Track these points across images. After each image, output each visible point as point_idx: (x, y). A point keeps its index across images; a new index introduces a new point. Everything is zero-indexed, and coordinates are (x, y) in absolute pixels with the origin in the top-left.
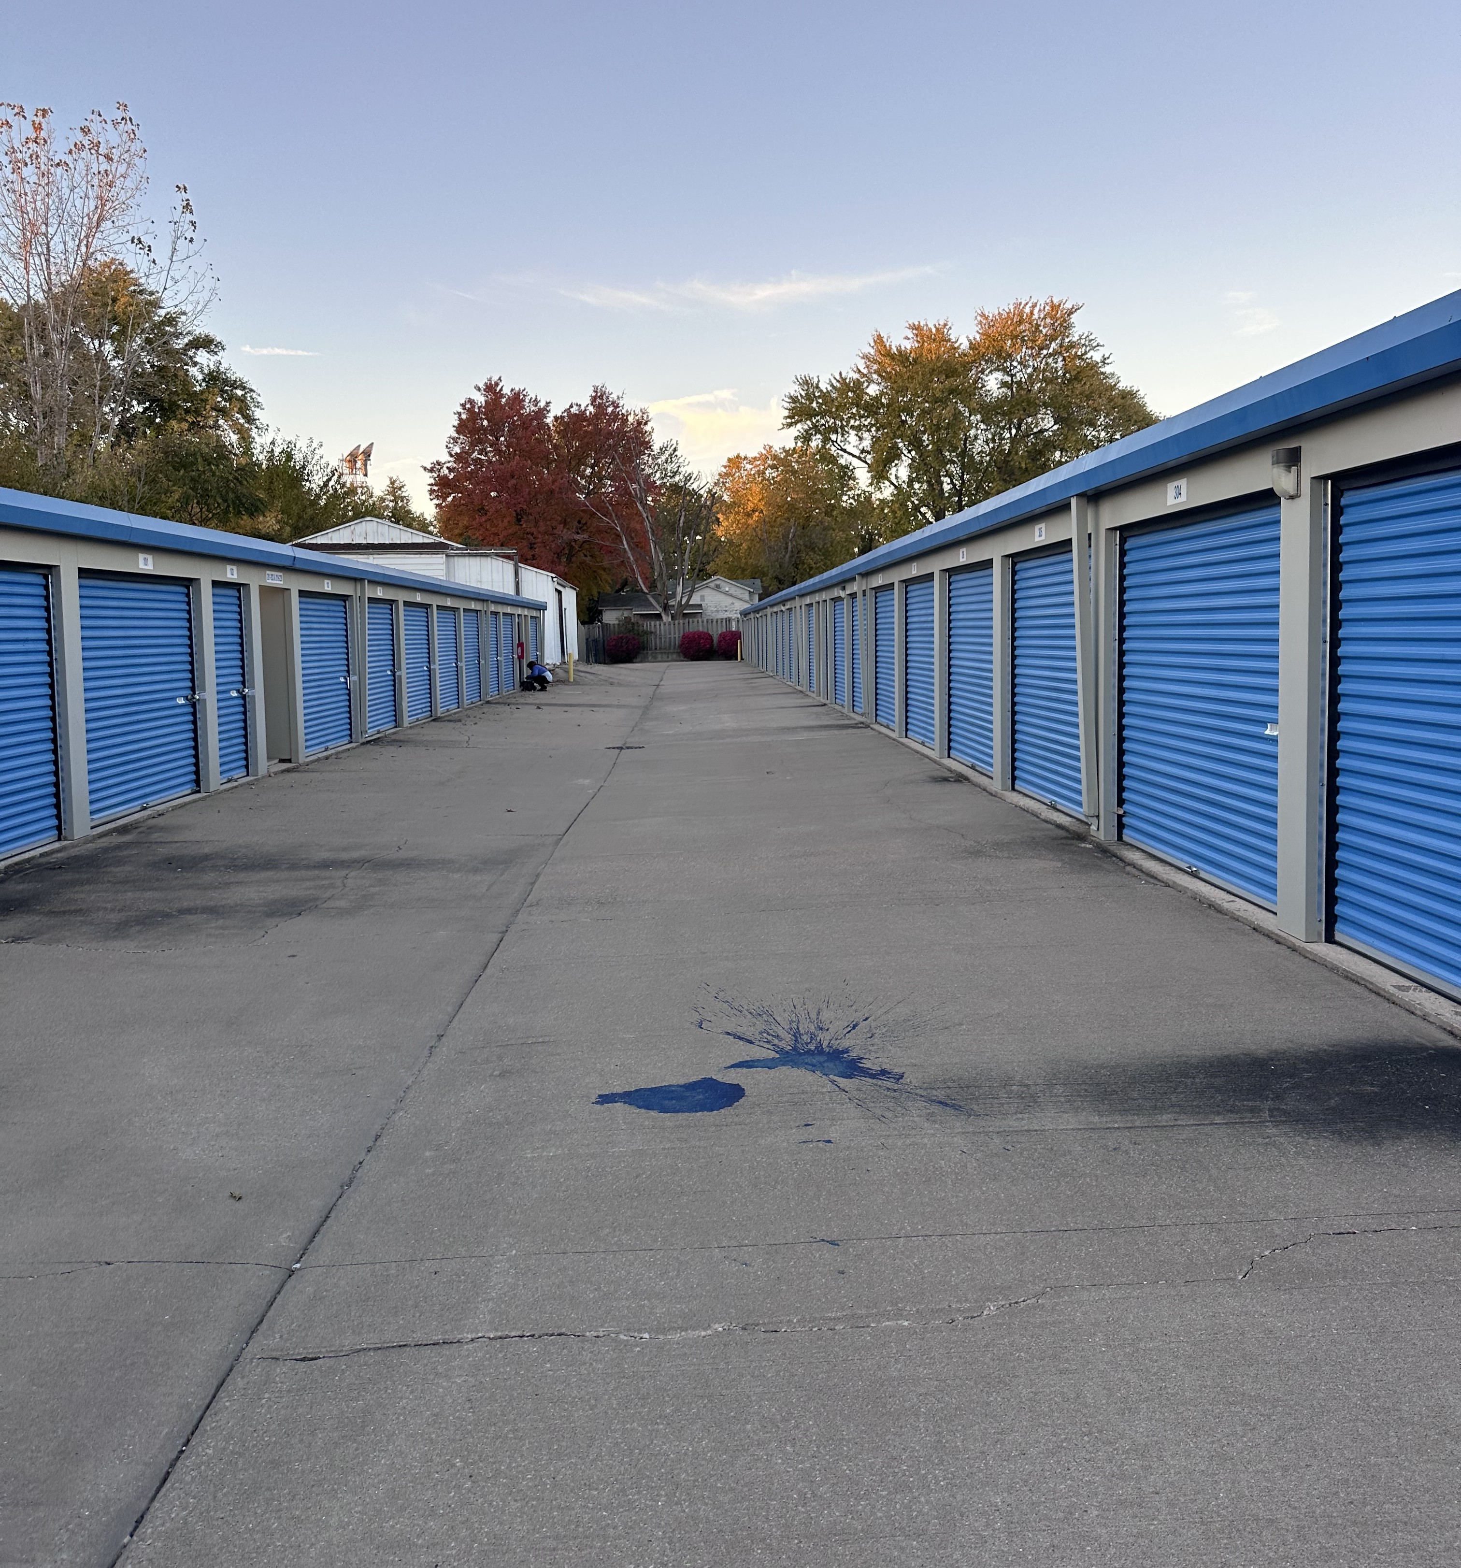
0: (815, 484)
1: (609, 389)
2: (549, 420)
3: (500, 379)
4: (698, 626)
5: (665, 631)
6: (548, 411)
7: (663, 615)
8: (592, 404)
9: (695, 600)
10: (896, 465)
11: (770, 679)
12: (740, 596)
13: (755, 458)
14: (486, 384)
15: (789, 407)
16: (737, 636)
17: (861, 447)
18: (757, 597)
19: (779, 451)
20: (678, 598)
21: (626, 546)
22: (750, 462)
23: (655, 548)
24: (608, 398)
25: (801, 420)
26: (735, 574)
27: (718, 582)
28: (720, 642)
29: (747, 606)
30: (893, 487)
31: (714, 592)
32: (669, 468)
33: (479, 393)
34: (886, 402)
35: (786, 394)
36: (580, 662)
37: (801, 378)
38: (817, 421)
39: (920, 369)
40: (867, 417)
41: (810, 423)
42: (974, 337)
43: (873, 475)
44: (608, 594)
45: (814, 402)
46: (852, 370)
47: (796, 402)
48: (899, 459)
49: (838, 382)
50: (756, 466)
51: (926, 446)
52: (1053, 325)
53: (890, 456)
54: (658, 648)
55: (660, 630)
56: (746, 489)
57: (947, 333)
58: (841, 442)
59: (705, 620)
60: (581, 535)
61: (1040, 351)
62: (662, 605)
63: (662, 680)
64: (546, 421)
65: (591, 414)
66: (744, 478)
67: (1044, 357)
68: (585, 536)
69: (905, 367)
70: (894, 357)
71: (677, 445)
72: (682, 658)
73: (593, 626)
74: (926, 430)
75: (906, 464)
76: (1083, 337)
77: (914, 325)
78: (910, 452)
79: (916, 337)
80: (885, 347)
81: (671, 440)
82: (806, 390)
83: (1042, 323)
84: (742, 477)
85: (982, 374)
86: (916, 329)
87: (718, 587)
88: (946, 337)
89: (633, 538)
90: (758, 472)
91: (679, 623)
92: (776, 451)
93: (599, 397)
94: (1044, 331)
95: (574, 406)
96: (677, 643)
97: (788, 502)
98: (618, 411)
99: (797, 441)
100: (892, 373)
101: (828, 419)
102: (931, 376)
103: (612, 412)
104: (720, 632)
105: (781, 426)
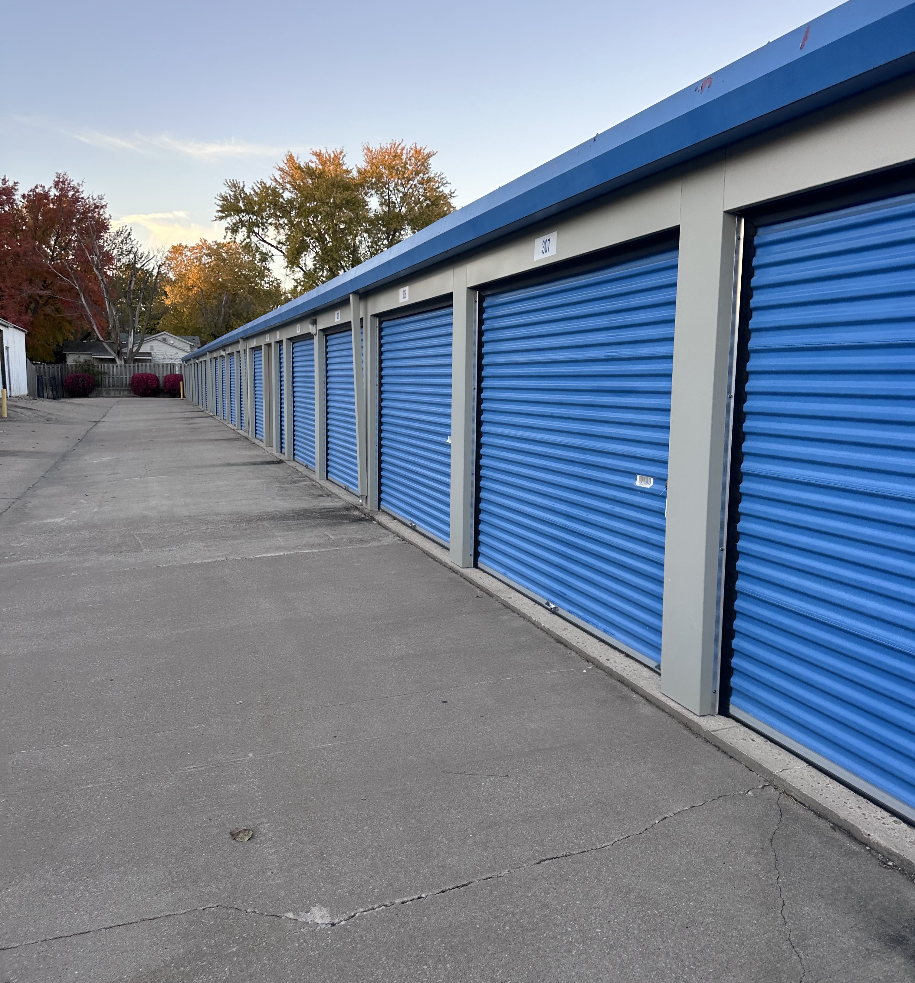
0: (239, 271)
1: (70, 177)
2: (18, 197)
4: (146, 369)
5: (117, 372)
6: (16, 190)
7: (117, 359)
8: (55, 187)
9: (145, 348)
10: (305, 255)
11: (209, 420)
12: (184, 348)
13: (194, 247)
15: (221, 204)
16: (180, 378)
17: (278, 239)
18: (194, 349)
19: (212, 244)
20: (130, 346)
21: (84, 302)
22: (189, 251)
23: (109, 304)
24: (69, 184)
25: (231, 215)
26: (179, 331)
27: (164, 337)
28: (165, 382)
29: (186, 355)
30: (302, 272)
31: (162, 344)
32: (124, 248)
34: (297, 206)
35: (219, 194)
36: (28, 397)
37: (230, 182)
38: (243, 216)
39: (324, 182)
40: (282, 218)
41: (238, 218)
42: (361, 166)
43: (288, 262)
44: (72, 341)
45: (241, 202)
46: (271, 179)
47: (226, 201)
48: (307, 251)
49: (259, 188)
50: (195, 253)
51: (327, 244)
52: (416, 164)
53: (300, 247)
54: (111, 386)
55: (113, 371)
56: (188, 270)
57: (342, 159)
58: (262, 235)
59: (152, 365)
60: (45, 292)
61: (408, 182)
62: (116, 352)
63: (104, 416)
64: (14, 197)
65: (55, 195)
66: (186, 262)
67: (411, 186)
68: (48, 292)
69: (312, 179)
70: (303, 171)
71: (131, 230)
72: (133, 395)
73: (51, 366)
74: (329, 229)
75: (312, 256)
76: (437, 175)
77: (316, 153)
78: (315, 247)
79: (319, 160)
80: (296, 164)
81: (126, 226)
82: (234, 192)
83: (409, 162)
84: (184, 261)
85: (366, 195)
86: (319, 156)
87: (164, 340)
88: (341, 162)
89: (91, 297)
90: (196, 258)
91: (129, 366)
92: (210, 244)
93: (62, 182)
94: (410, 168)
95: (39, 187)
96: (128, 382)
97: (219, 282)
98: (78, 195)
99: (227, 232)
100: (302, 184)
101: (251, 216)
102: (332, 188)
103: (73, 195)
104: (165, 375)
105: (215, 219)
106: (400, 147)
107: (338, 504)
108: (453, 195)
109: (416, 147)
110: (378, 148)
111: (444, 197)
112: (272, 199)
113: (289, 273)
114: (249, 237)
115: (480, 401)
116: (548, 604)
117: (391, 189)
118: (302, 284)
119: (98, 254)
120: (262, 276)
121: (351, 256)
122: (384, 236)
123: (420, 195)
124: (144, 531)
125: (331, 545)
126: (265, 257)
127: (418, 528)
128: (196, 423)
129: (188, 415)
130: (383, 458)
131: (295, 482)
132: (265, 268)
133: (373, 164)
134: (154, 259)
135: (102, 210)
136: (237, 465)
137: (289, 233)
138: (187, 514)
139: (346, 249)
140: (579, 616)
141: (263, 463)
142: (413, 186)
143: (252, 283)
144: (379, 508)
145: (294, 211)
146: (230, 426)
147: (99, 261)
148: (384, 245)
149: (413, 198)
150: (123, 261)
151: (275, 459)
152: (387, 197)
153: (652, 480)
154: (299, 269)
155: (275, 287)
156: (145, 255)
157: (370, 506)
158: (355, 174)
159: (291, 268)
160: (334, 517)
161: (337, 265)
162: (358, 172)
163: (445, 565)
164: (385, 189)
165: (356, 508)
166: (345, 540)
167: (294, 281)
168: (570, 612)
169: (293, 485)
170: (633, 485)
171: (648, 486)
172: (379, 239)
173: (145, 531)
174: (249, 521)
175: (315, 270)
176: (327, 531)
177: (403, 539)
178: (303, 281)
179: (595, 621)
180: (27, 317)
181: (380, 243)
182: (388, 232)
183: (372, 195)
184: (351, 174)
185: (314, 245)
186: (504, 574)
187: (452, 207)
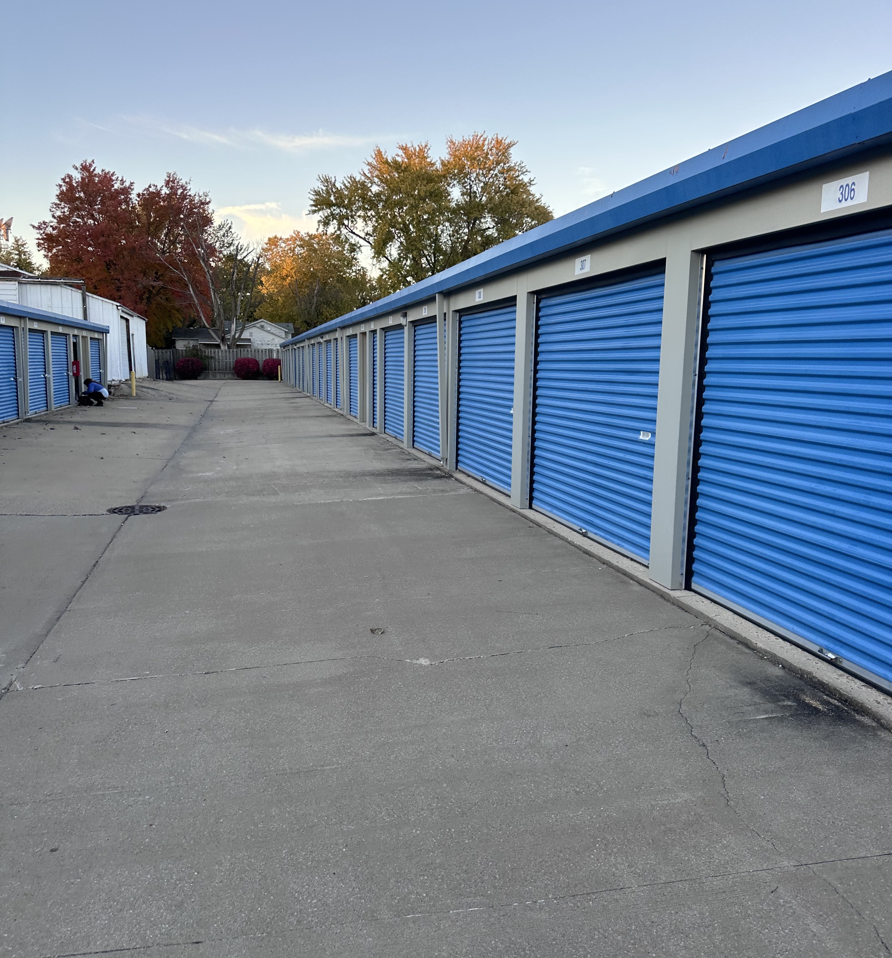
0: (329, 261)
1: (179, 176)
2: (133, 196)
3: (93, 161)
4: (248, 354)
5: (222, 357)
6: (132, 190)
7: (221, 345)
8: (166, 186)
9: (245, 335)
10: (391, 245)
11: (307, 400)
12: (279, 335)
13: (288, 239)
14: (82, 164)
15: (314, 199)
16: (278, 362)
17: (366, 231)
18: (290, 336)
19: (304, 235)
20: (233, 333)
21: (192, 292)
22: (284, 242)
23: (214, 295)
24: (178, 182)
25: (323, 209)
26: (275, 318)
27: (262, 324)
28: (264, 366)
29: (283, 341)
30: (388, 262)
31: (260, 330)
32: (226, 241)
33: (76, 172)
34: (384, 198)
35: (312, 189)
36: (148, 379)
37: (323, 177)
38: (334, 210)
39: (409, 175)
40: (370, 210)
41: (329, 211)
42: (445, 157)
43: (375, 253)
44: (180, 328)
45: (332, 196)
46: (360, 173)
47: (319, 195)
48: (392, 242)
49: (349, 182)
50: (289, 245)
51: (411, 233)
52: (497, 154)
53: (386, 239)
54: (217, 369)
55: (218, 356)
56: (282, 260)
57: (427, 153)
58: (351, 227)
59: (253, 350)
60: (158, 283)
61: (489, 172)
62: (221, 338)
63: (216, 396)
64: (131, 197)
65: (166, 193)
66: (280, 253)
67: (492, 176)
68: (160, 283)
69: (398, 173)
70: (390, 166)
71: (232, 224)
72: (236, 378)
73: (164, 351)
74: (413, 220)
75: (397, 246)
76: (517, 164)
77: (403, 146)
78: (399, 237)
79: (405, 153)
80: (383, 158)
81: (227, 220)
82: (326, 186)
83: (490, 152)
84: (279, 252)
85: (449, 186)
86: (405, 149)
87: (262, 327)
88: (425, 155)
89: (198, 288)
90: (290, 249)
91: (233, 352)
92: (302, 235)
93: (172, 181)
94: (491, 158)
95: (152, 187)
96: (232, 366)
97: (311, 272)
98: (186, 193)
99: (319, 225)
100: (389, 177)
101: (342, 209)
102: (417, 180)
103: (182, 193)
104: (264, 359)
105: (308, 212)
106: (482, 139)
107: (423, 466)
108: (532, 183)
109: (497, 138)
110: (461, 140)
111: (523, 185)
112: (361, 193)
113: (375, 262)
114: (339, 229)
115: (536, 380)
116: (581, 530)
117: (473, 179)
118: (387, 273)
119: (204, 247)
120: (350, 265)
121: (433, 245)
122: (465, 224)
123: (500, 184)
124: (276, 482)
125: (420, 493)
126: (353, 248)
127: (487, 482)
128: (297, 403)
129: (288, 395)
130: (461, 427)
131: (387, 450)
132: (353, 258)
133: (456, 156)
134: (254, 251)
135: (207, 206)
136: (338, 436)
137: (376, 225)
138: (306, 471)
139: (429, 238)
140: (601, 536)
141: (359, 435)
142: (493, 176)
143: (340, 272)
144: (457, 468)
145: (381, 204)
146: (326, 404)
147: (205, 254)
148: (464, 233)
149: (494, 188)
150: (225, 253)
151: (368, 432)
152: (468, 187)
153: (650, 434)
154: (385, 259)
155: (361, 275)
156: (244, 247)
157: (449, 467)
158: (438, 165)
159: (377, 258)
160: (420, 475)
161: (420, 255)
162: (442, 163)
163: (507, 507)
164: (466, 179)
165: (438, 469)
166: (429, 491)
167: (380, 270)
168: (596, 534)
169: (386, 452)
170: (638, 438)
171: (647, 439)
172: (461, 227)
173: (278, 482)
174: (355, 476)
175: (399, 260)
176: (416, 484)
177: (476, 490)
178: (388, 270)
179: (612, 539)
180: (142, 306)
181: (461, 231)
182: (469, 221)
183: (454, 185)
184: (435, 166)
185: (399, 235)
186: (551, 512)
187: (531, 195)
